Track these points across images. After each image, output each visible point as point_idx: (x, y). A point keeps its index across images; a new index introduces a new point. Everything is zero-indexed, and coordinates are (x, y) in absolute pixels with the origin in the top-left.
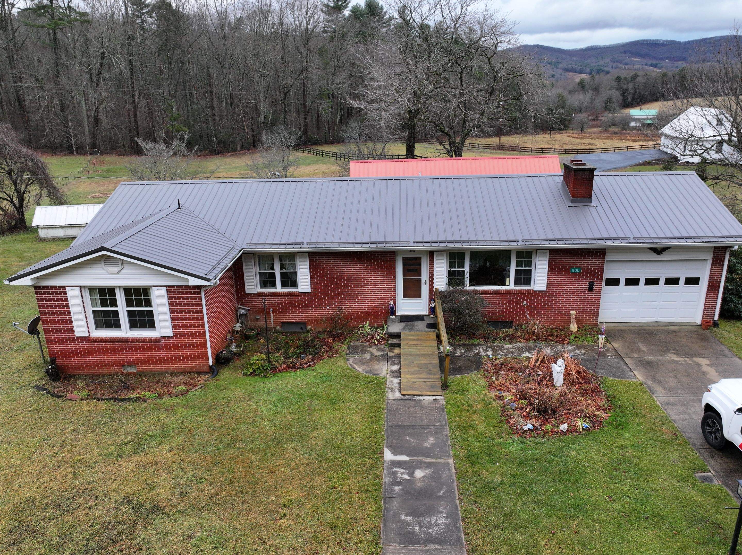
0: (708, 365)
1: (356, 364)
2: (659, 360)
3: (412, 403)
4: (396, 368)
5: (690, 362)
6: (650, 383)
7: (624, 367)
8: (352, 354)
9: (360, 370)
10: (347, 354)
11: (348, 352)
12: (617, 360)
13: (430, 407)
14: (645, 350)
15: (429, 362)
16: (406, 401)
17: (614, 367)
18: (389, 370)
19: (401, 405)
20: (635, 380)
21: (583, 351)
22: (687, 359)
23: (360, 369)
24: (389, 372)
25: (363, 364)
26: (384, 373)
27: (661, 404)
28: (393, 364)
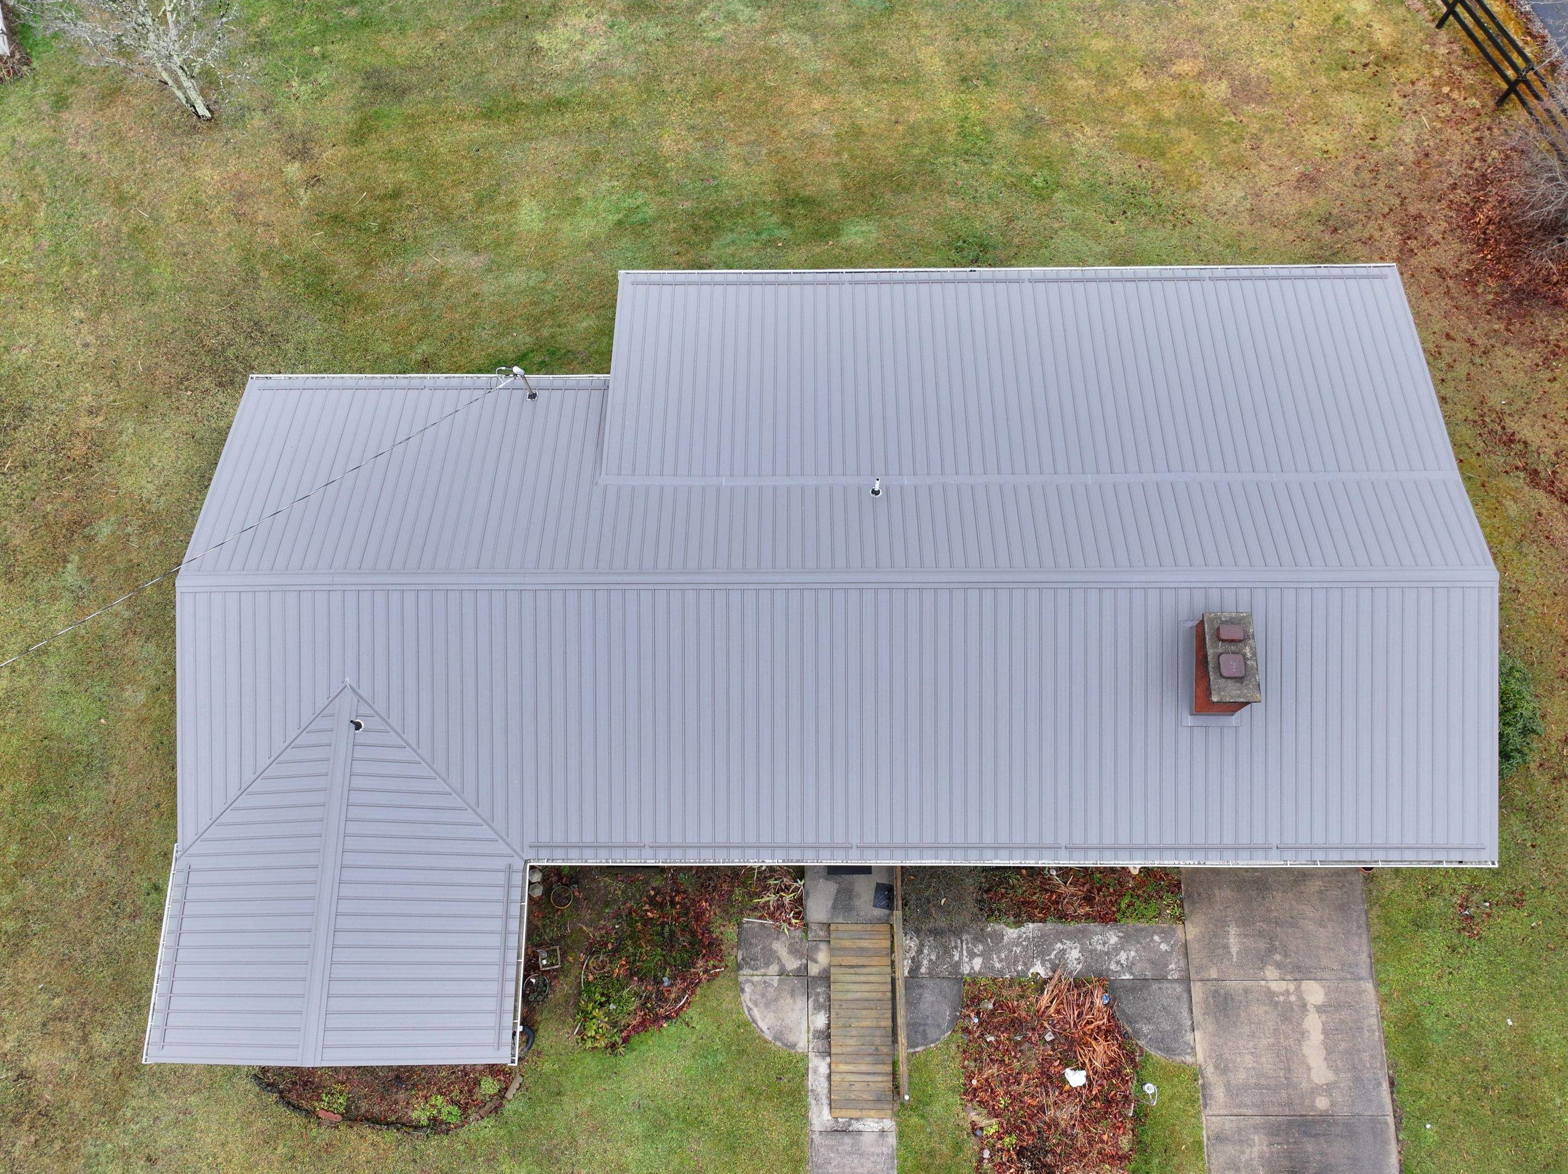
0: (1320, 1009)
1: (756, 1004)
2: (1246, 991)
3: (847, 1140)
4: (820, 1021)
5: (1293, 998)
6: (1210, 1071)
7: (1185, 1014)
8: (747, 963)
9: (765, 1028)
10: (739, 967)
11: (740, 958)
12: (1179, 988)
13: (873, 1154)
14: (1234, 950)
15: (874, 1024)
16: (839, 1136)
17: (1168, 1013)
18: (811, 1031)
19: (831, 1148)
20: (1189, 1059)
21: (1133, 953)
22: (1292, 987)
23: (765, 1022)
24: (811, 1037)
25: (767, 1005)
26: (803, 1041)
27: (1208, 1138)
28: (818, 1008)
